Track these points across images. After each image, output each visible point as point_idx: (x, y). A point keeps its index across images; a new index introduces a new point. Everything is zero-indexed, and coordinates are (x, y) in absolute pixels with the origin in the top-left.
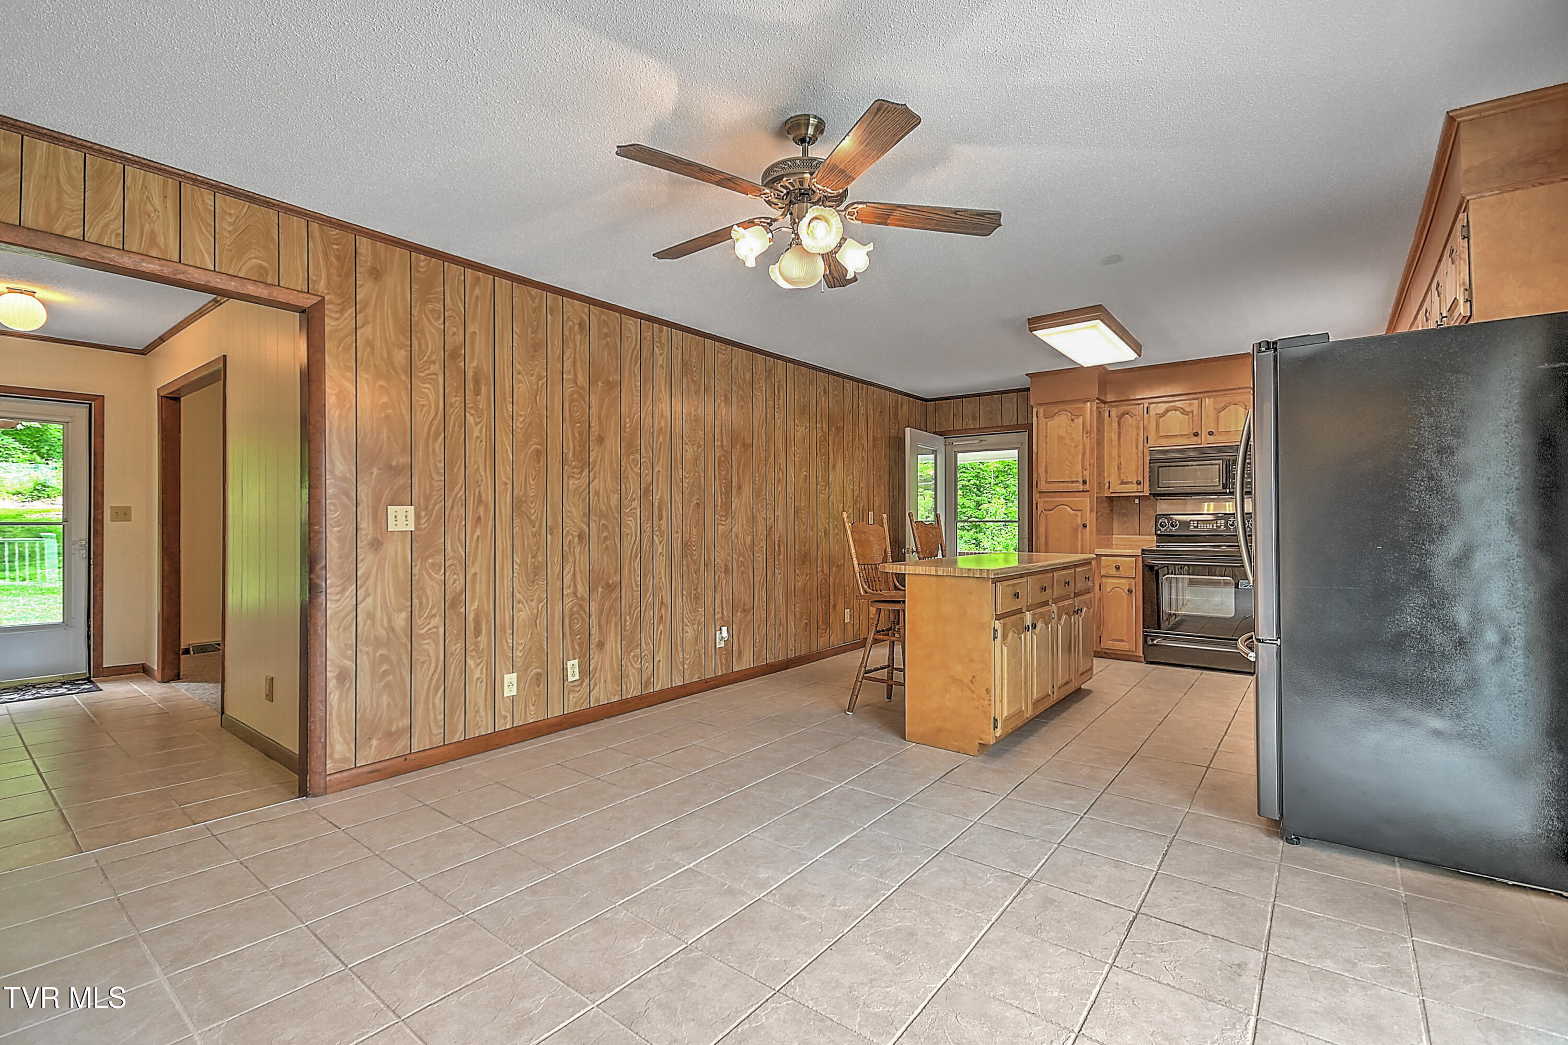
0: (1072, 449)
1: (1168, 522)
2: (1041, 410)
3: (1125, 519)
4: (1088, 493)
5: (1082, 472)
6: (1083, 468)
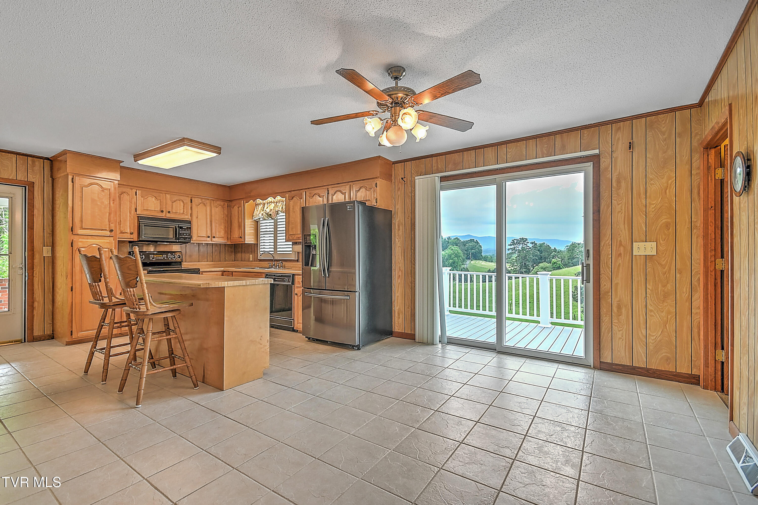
0: (103, 209)
2: (77, 178)
5: (109, 225)
6: (109, 222)
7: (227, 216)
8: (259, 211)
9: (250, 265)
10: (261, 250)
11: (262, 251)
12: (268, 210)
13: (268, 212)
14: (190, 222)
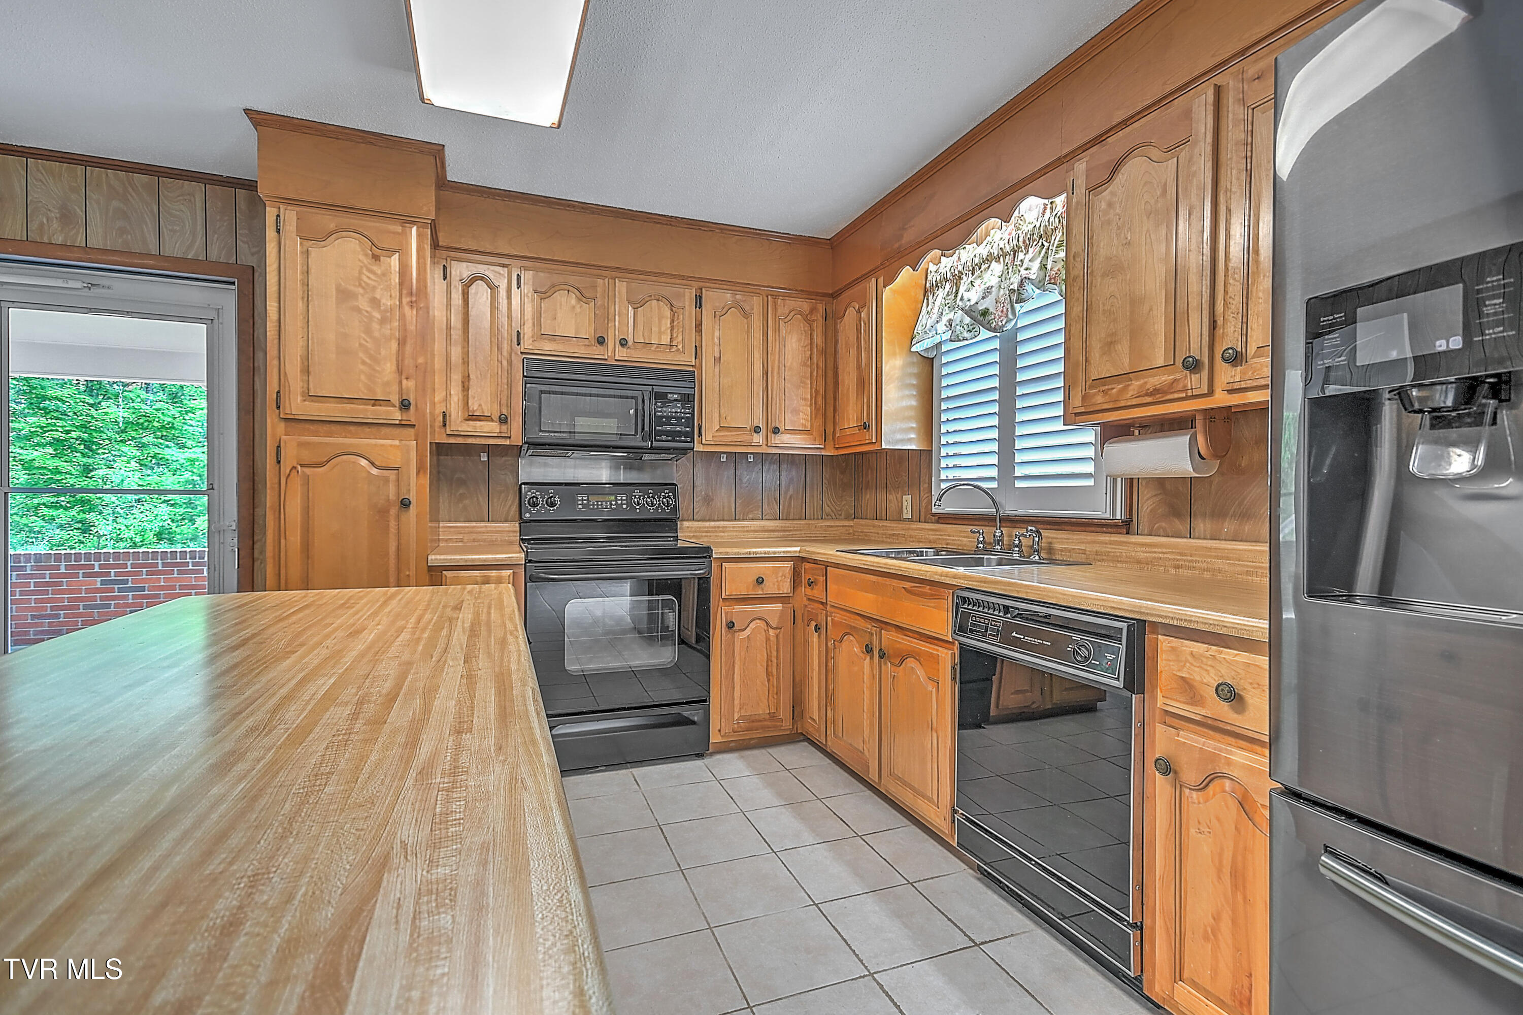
0: (375, 326)
1: (543, 497)
2: (290, 216)
3: (461, 491)
4: (411, 431)
5: (400, 383)
6: (400, 371)
7: (824, 352)
8: (936, 310)
9: (904, 536)
10: (943, 477)
11: (947, 480)
12: (973, 296)
13: (972, 303)
14: (688, 376)
